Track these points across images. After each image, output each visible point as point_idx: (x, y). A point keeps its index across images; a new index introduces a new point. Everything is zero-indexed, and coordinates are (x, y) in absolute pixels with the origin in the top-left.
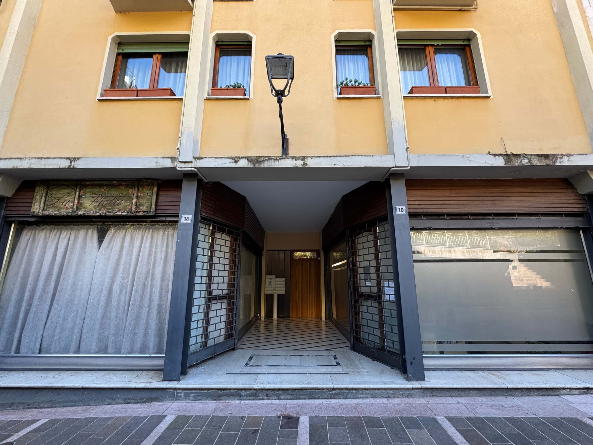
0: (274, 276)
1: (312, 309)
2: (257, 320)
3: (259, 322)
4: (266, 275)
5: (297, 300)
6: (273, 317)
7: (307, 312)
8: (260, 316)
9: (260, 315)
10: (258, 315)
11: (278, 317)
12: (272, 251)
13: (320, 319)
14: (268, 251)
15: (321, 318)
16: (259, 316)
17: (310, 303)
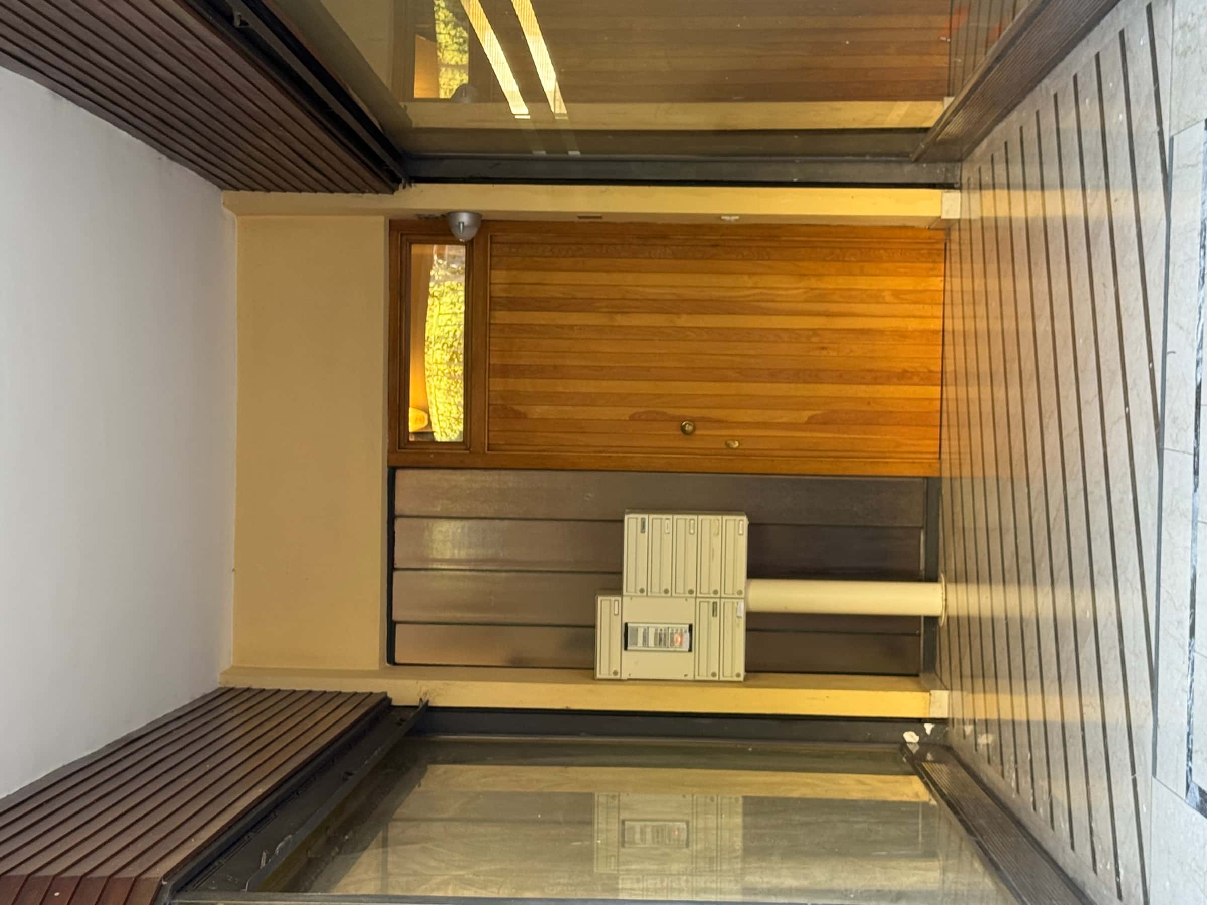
0: (605, 605)
1: (876, 297)
2: (949, 748)
3: (969, 729)
4: (593, 678)
5: (805, 415)
6: (932, 621)
7: (902, 335)
8: (921, 721)
9: (916, 723)
10: (910, 737)
11: (931, 577)
12: (391, 626)
13: (955, 235)
14: (391, 658)
15: (945, 227)
16: (921, 732)
17: (828, 315)
